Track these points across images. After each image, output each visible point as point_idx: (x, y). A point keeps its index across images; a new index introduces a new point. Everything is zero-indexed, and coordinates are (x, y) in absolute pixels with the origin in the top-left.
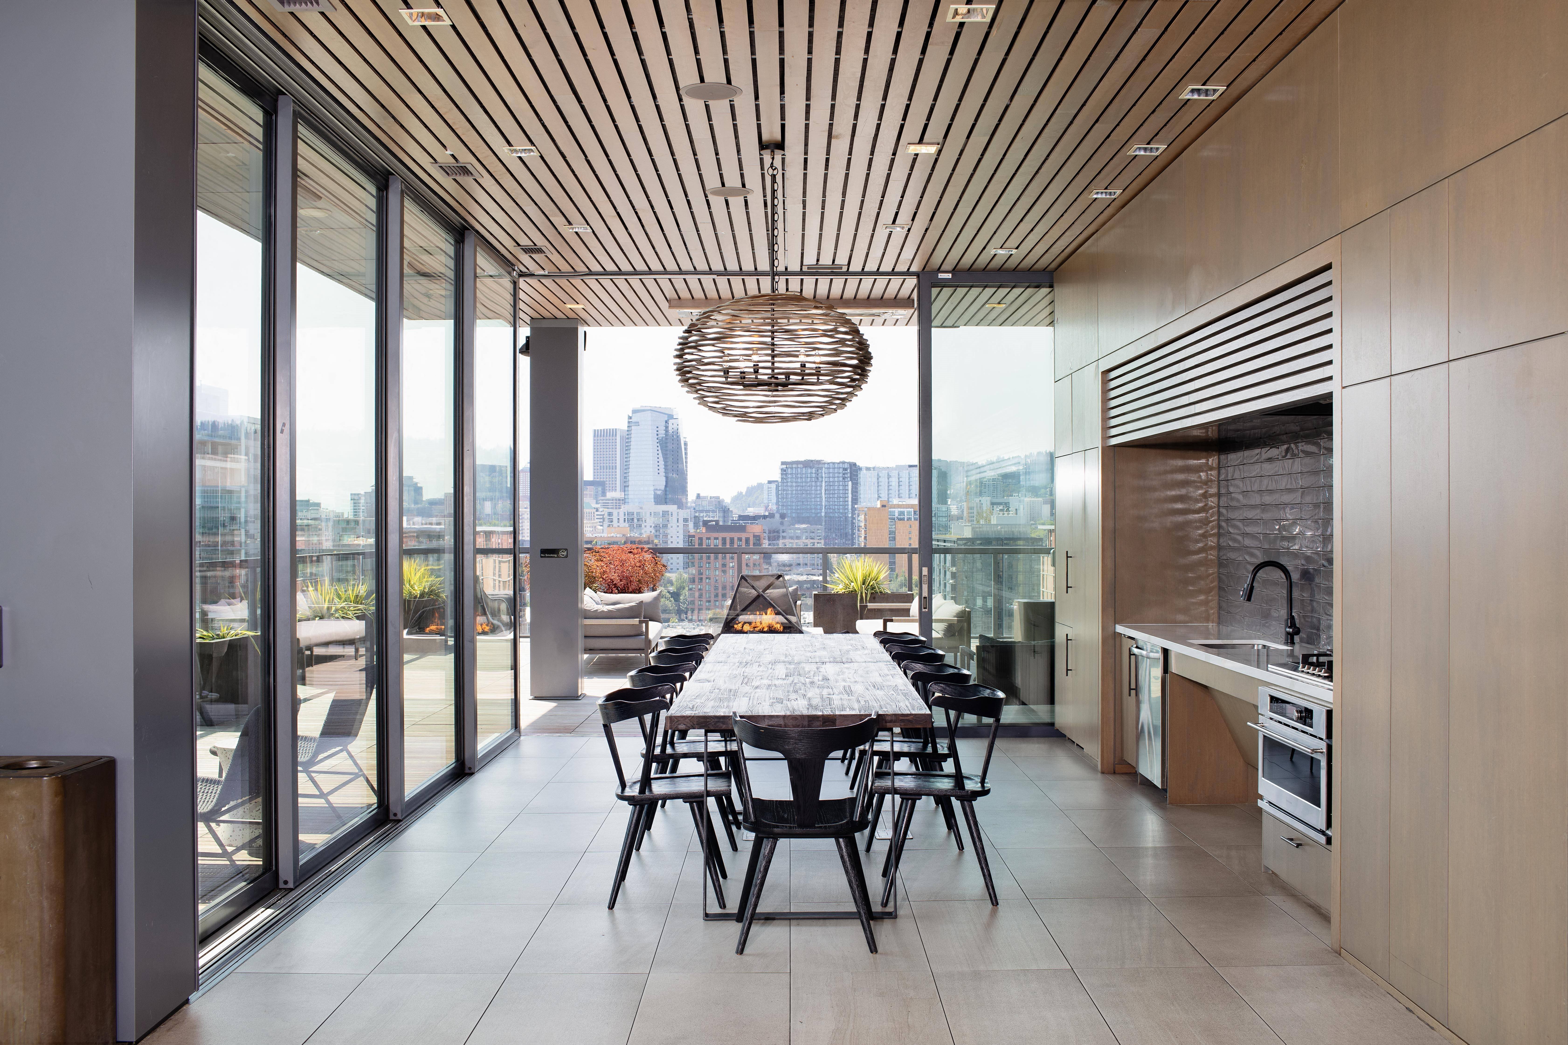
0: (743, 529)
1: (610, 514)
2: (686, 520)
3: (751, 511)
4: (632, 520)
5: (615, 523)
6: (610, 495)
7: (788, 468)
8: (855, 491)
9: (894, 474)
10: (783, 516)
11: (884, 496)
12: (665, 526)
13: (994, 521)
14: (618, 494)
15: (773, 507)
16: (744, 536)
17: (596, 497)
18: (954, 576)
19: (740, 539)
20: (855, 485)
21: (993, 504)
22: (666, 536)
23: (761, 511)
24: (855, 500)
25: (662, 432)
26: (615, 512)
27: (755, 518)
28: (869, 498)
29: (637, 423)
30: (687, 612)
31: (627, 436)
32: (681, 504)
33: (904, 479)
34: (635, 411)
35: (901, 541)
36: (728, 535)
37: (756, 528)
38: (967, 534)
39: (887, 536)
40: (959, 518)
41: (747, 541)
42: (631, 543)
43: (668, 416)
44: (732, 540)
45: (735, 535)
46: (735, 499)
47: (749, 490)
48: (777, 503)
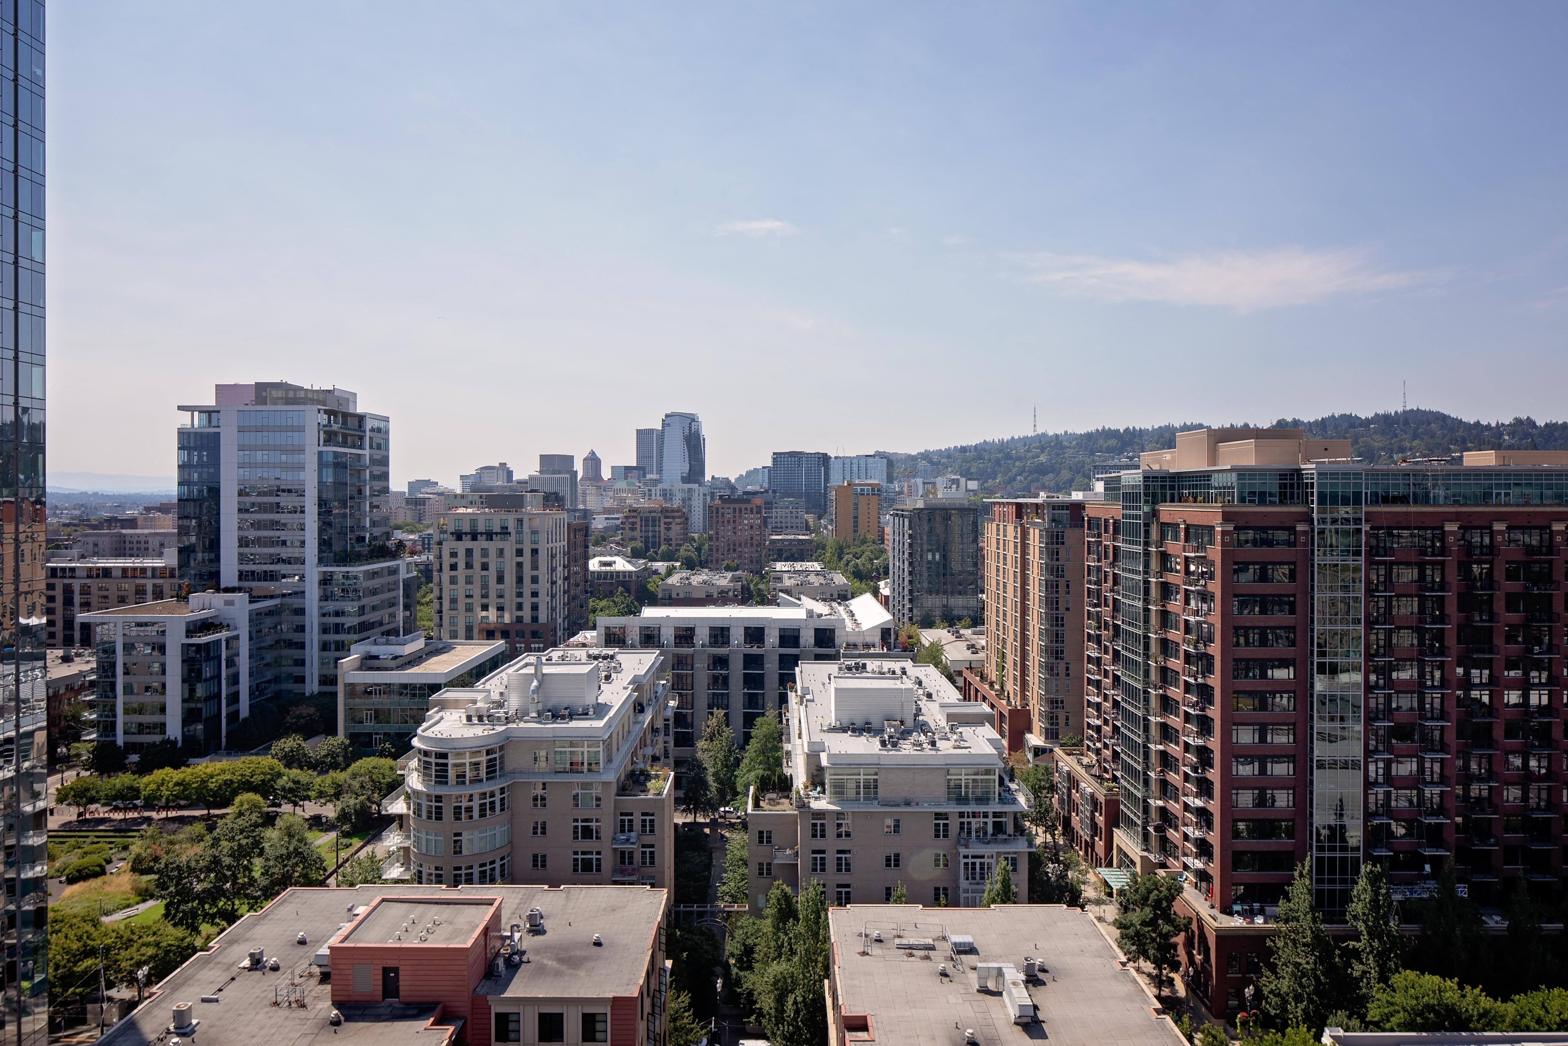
0: (748, 501)
1: (650, 490)
2: (705, 495)
3: (749, 488)
4: (667, 495)
5: (653, 497)
6: (648, 477)
7: (778, 457)
8: (827, 475)
9: (855, 461)
10: (774, 492)
11: (848, 477)
12: (690, 499)
13: (940, 496)
14: (654, 476)
15: (766, 485)
16: (749, 506)
17: (639, 479)
18: (910, 536)
19: (746, 509)
20: (827, 470)
21: (924, 483)
22: (690, 506)
23: (757, 488)
24: (827, 480)
25: (687, 432)
26: (653, 489)
27: (755, 493)
28: (837, 479)
29: (669, 425)
30: (707, 562)
31: (661, 434)
32: (701, 484)
33: (863, 465)
34: (667, 416)
35: (862, 508)
36: (737, 506)
37: (758, 501)
38: (920, 505)
39: (852, 507)
40: (901, 493)
41: (752, 509)
42: (665, 512)
43: (691, 419)
44: (740, 509)
45: (743, 506)
46: (737, 480)
47: (749, 473)
48: (770, 483)
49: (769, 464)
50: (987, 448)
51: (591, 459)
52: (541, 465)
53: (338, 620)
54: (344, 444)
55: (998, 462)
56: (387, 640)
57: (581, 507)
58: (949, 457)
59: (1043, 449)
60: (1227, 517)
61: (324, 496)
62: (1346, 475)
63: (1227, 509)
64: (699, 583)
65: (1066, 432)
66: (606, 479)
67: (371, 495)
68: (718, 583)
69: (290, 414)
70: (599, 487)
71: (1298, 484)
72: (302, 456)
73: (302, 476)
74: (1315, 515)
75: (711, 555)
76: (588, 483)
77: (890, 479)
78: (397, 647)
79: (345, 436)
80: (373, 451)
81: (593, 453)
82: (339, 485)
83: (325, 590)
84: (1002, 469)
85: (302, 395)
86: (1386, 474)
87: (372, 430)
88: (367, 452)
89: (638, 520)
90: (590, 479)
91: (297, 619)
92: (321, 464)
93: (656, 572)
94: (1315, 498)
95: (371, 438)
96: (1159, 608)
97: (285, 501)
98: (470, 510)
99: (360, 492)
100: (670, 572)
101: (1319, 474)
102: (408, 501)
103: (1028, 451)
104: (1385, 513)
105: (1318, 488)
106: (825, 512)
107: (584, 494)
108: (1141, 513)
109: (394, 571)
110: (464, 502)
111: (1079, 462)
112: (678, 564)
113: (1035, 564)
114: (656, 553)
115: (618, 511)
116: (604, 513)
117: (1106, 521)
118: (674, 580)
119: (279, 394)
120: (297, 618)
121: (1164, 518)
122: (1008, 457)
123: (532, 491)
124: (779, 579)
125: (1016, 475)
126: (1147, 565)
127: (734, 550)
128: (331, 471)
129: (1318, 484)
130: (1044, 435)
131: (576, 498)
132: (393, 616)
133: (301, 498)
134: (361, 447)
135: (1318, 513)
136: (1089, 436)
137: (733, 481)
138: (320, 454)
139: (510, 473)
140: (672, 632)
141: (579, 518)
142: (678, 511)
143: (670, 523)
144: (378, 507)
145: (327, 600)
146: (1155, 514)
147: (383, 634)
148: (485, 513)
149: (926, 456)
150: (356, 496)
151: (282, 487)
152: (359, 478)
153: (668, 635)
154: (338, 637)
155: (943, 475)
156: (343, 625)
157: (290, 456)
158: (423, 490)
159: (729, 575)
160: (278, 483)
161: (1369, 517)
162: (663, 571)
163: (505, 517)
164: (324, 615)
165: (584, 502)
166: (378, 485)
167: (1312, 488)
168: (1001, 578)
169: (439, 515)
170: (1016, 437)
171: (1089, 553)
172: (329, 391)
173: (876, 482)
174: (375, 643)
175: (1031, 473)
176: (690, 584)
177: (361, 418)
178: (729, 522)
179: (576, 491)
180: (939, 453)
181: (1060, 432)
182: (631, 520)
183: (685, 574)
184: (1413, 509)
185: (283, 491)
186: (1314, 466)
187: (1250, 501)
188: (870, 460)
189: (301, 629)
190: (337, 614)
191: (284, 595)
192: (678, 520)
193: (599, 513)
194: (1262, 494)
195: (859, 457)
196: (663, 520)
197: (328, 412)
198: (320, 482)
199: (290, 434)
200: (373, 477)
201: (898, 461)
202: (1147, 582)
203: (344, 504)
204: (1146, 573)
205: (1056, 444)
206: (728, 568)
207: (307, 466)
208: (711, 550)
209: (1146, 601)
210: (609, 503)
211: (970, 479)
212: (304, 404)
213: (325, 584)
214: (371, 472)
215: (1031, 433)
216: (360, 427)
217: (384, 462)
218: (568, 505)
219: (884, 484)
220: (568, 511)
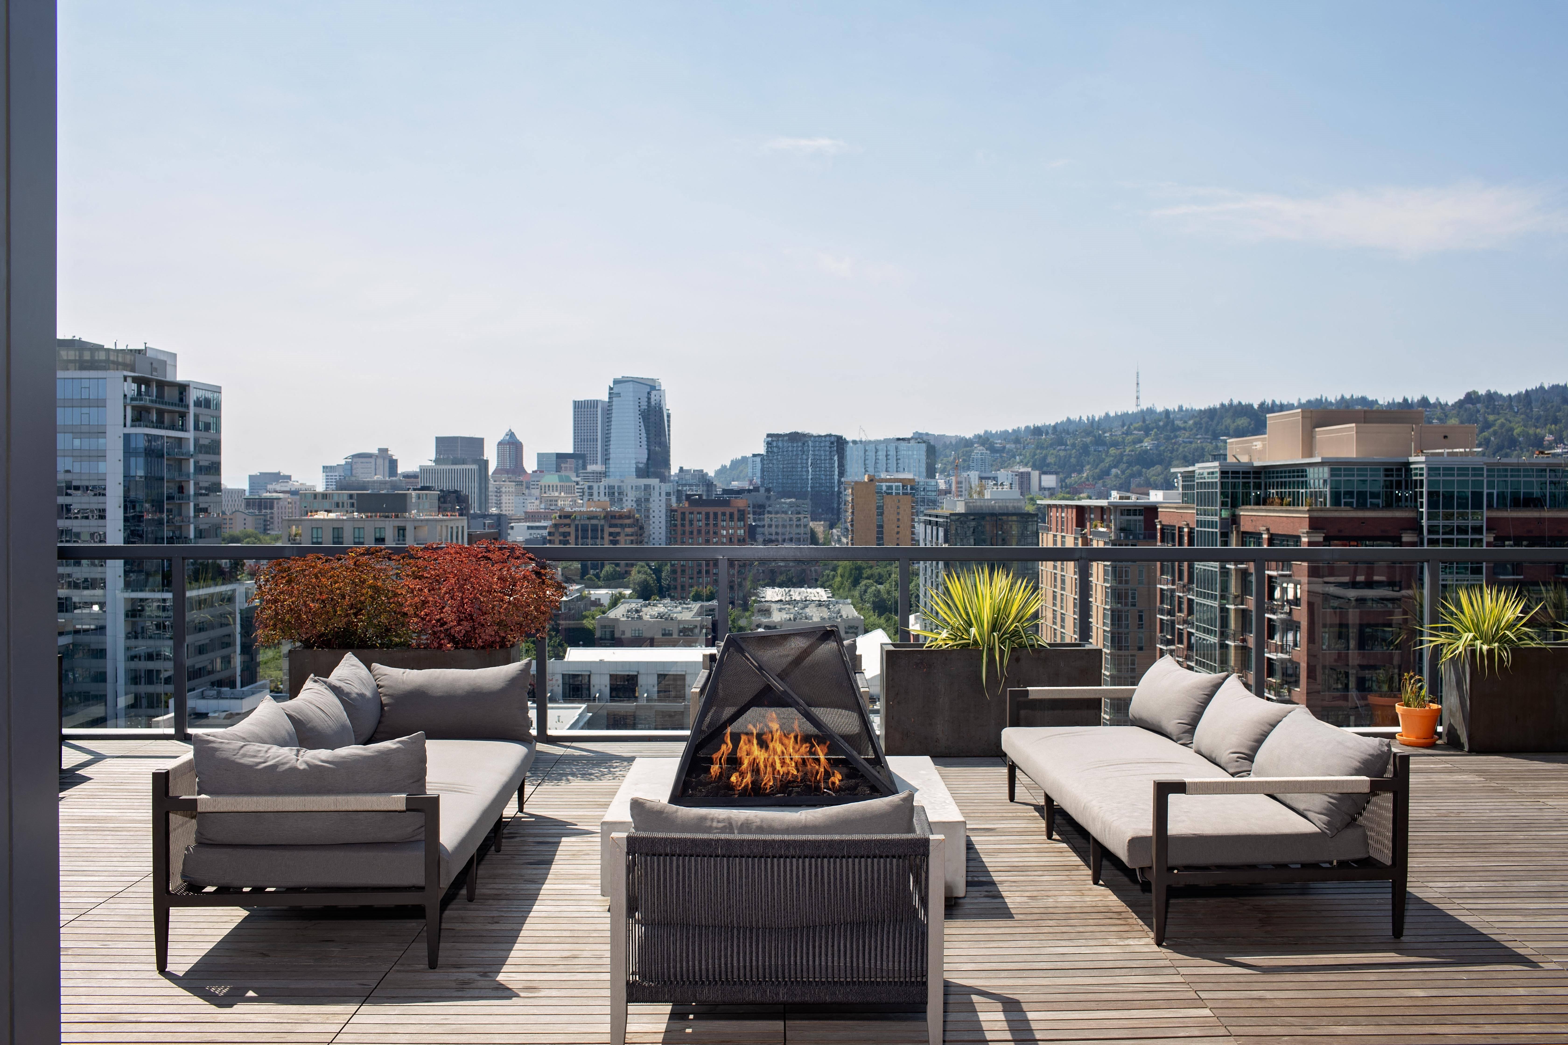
0: (726, 503)
1: (590, 488)
2: (668, 494)
3: (735, 485)
4: (614, 493)
5: (595, 497)
6: (591, 468)
7: (773, 440)
8: (841, 466)
9: (880, 447)
10: (768, 490)
11: (872, 471)
12: (647, 500)
13: (987, 496)
14: (598, 467)
15: (757, 480)
16: (728, 510)
17: (576, 471)
19: (724, 514)
20: (842, 459)
21: (981, 478)
22: (648, 510)
23: (746, 485)
24: (842, 474)
25: (644, 405)
26: (595, 486)
27: (740, 492)
28: (856, 472)
29: (618, 395)
30: (669, 589)
31: (608, 409)
32: (664, 478)
33: (892, 453)
34: (616, 382)
35: (889, 515)
36: (711, 510)
37: (740, 503)
38: (960, 508)
39: (874, 511)
40: (947, 492)
41: (731, 515)
42: (611, 518)
43: (651, 387)
44: (716, 514)
45: (719, 510)
46: (719, 473)
47: (735, 464)
48: (762, 477)
49: (762, 450)
50: (1071, 428)
51: (509, 443)
52: (438, 451)
53: (151, 665)
54: (160, 424)
55: (1085, 450)
56: (219, 693)
57: (494, 510)
58: (1017, 441)
59: (1147, 430)
60: (1315, 524)
61: (132, 495)
62: (1463, 471)
63: (1315, 514)
64: (652, 617)
65: (1181, 408)
66: (529, 471)
67: (197, 494)
68: (680, 617)
69: (85, 383)
70: (519, 483)
71: (1406, 482)
72: (101, 441)
73: (102, 467)
74: (1424, 522)
75: (675, 579)
76: (504, 477)
77: (931, 472)
78: (233, 702)
79: (160, 413)
80: (199, 434)
81: (511, 434)
82: (153, 480)
83: (134, 623)
84: (1091, 459)
85: (102, 356)
86: (1516, 470)
87: (198, 403)
88: (190, 435)
89: (572, 530)
90: (507, 472)
91: (94, 664)
92: (128, 452)
93: (597, 603)
94: (1425, 500)
95: (196, 416)
96: (1238, 643)
97: (77, 501)
98: (332, 516)
99: (181, 489)
100: (615, 602)
101: (1429, 469)
102: (249, 503)
103: (1127, 433)
104: (1513, 519)
105: (1429, 486)
106: (839, 519)
107: (498, 491)
108: (1217, 519)
109: (230, 599)
110: (327, 504)
111: (1196, 450)
112: (628, 592)
113: (1099, 588)
114: (597, 576)
115: (546, 517)
116: (526, 519)
117: (1180, 529)
118: (618, 613)
119: (72, 355)
120: (95, 662)
121: (1245, 526)
122: (1099, 441)
123: (423, 488)
124: (767, 612)
125: (1110, 468)
126: (1225, 588)
127: (707, 572)
128: (141, 461)
129: (1429, 482)
130: (1151, 411)
131: (487, 497)
132: (227, 660)
133: (101, 498)
134: (183, 429)
135: (1429, 519)
136: (1211, 413)
137: (711, 474)
138: (127, 437)
139: (393, 464)
140: (606, 681)
141: (491, 526)
142: (628, 517)
143: (618, 534)
144: (205, 510)
145: (136, 638)
146: (1235, 520)
147: (213, 684)
148: (353, 519)
149: (985, 440)
150: (177, 495)
151: (74, 483)
152: (180, 470)
153: (601, 684)
154: (150, 689)
155: (1010, 466)
156: (158, 672)
157: (86, 441)
158: (269, 487)
159: (696, 606)
160: (69, 477)
161: (1492, 525)
162: (606, 601)
163: (380, 524)
164: (133, 658)
165: (499, 505)
166: (205, 480)
167: (1422, 487)
168: (1058, 608)
169: (291, 522)
170: (1112, 414)
171: (1162, 573)
172: (139, 351)
173: (910, 476)
174: (203, 697)
175: (1130, 464)
176: (640, 618)
177: (183, 388)
178: (699, 532)
179: (487, 488)
180: (1005, 435)
181: (1173, 406)
182: (562, 530)
183: (634, 604)
184: (1546, 514)
185: (77, 488)
186: (1423, 459)
187: (1346, 504)
188: (903, 444)
189: (101, 677)
190: (150, 657)
191: (77, 632)
192: (629, 530)
193: (519, 520)
194: (1362, 495)
195: (887, 441)
196: (607, 530)
197: (138, 381)
198: (127, 477)
199: (85, 410)
200: (199, 469)
201: (946, 446)
202: (1224, 610)
203: (158, 506)
204: (1223, 597)
205: (1166, 425)
206: (697, 598)
207: (108, 454)
208: (674, 572)
209: (1224, 635)
210: (533, 505)
211: (1045, 473)
212: (105, 369)
213: (134, 616)
214: (196, 463)
215: (1132, 409)
216: (181, 400)
217: (215, 447)
218: (474, 510)
219: (921, 479)
220: (475, 516)
